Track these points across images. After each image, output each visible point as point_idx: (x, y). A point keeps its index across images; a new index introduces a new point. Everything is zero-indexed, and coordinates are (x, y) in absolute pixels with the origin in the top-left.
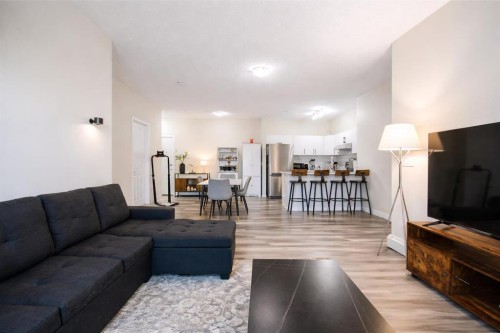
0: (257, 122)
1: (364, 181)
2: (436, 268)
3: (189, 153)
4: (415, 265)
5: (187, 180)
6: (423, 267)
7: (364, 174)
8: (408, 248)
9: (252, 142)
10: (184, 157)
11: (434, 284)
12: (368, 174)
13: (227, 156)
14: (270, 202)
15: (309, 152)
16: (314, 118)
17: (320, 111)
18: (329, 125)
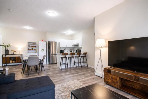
0: (45, 33)
1: (86, 56)
2: (114, 80)
3: (11, 45)
4: (107, 80)
5: (10, 58)
6: (110, 81)
7: (85, 54)
8: (105, 76)
9: (42, 41)
10: (8, 46)
11: (114, 85)
12: (87, 54)
13: (31, 45)
14: (51, 65)
15: (65, 46)
16: (67, 34)
17: (70, 32)
18: (71, 37)
